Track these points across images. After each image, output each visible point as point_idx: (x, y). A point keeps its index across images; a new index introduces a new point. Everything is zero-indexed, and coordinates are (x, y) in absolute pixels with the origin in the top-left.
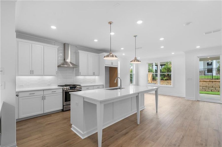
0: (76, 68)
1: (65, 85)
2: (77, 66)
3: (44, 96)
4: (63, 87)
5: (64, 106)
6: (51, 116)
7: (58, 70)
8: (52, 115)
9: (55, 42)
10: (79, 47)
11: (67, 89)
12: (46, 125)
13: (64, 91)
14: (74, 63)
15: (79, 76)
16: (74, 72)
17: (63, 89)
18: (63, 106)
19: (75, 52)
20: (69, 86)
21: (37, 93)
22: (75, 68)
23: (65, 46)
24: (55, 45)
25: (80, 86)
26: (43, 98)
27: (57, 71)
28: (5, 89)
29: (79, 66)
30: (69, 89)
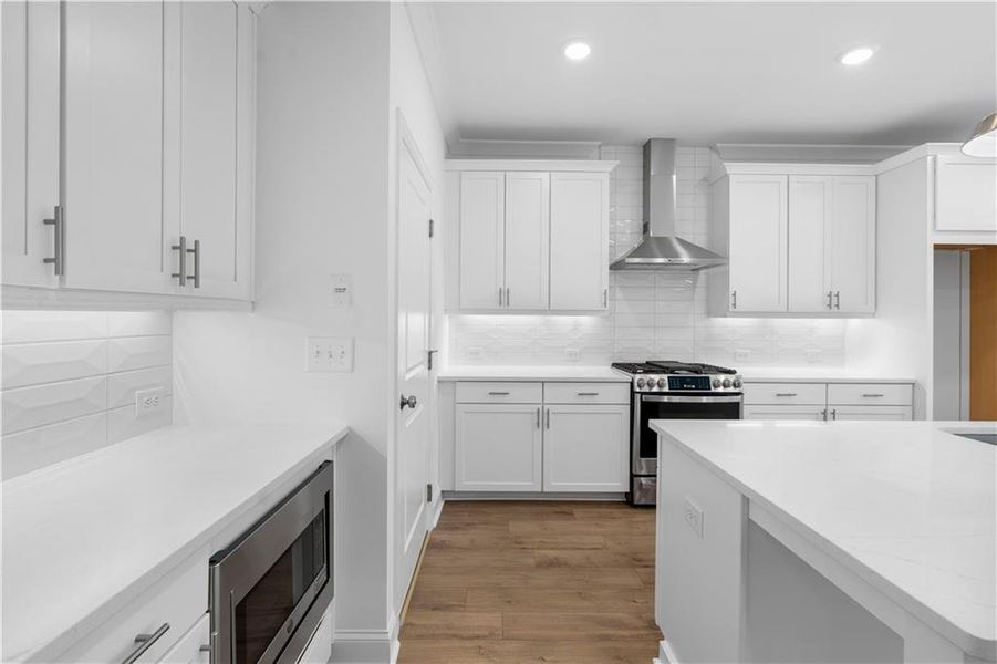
0: (710, 270)
1: (647, 363)
2: (715, 256)
3: (545, 411)
4: (635, 372)
5: (635, 479)
6: (571, 514)
7: (610, 287)
8: (578, 512)
9: (600, 146)
10: (724, 145)
11: (655, 389)
12: (539, 565)
13: (638, 396)
14: (701, 242)
15: (726, 316)
16: (700, 292)
17: (632, 383)
18: (632, 476)
19: (705, 179)
20: (664, 372)
21: (517, 393)
22: (702, 272)
23: (649, 154)
24: (600, 159)
25: (732, 378)
26: (542, 420)
27: (607, 288)
28: (353, 370)
29: (728, 258)
30: (666, 389)
